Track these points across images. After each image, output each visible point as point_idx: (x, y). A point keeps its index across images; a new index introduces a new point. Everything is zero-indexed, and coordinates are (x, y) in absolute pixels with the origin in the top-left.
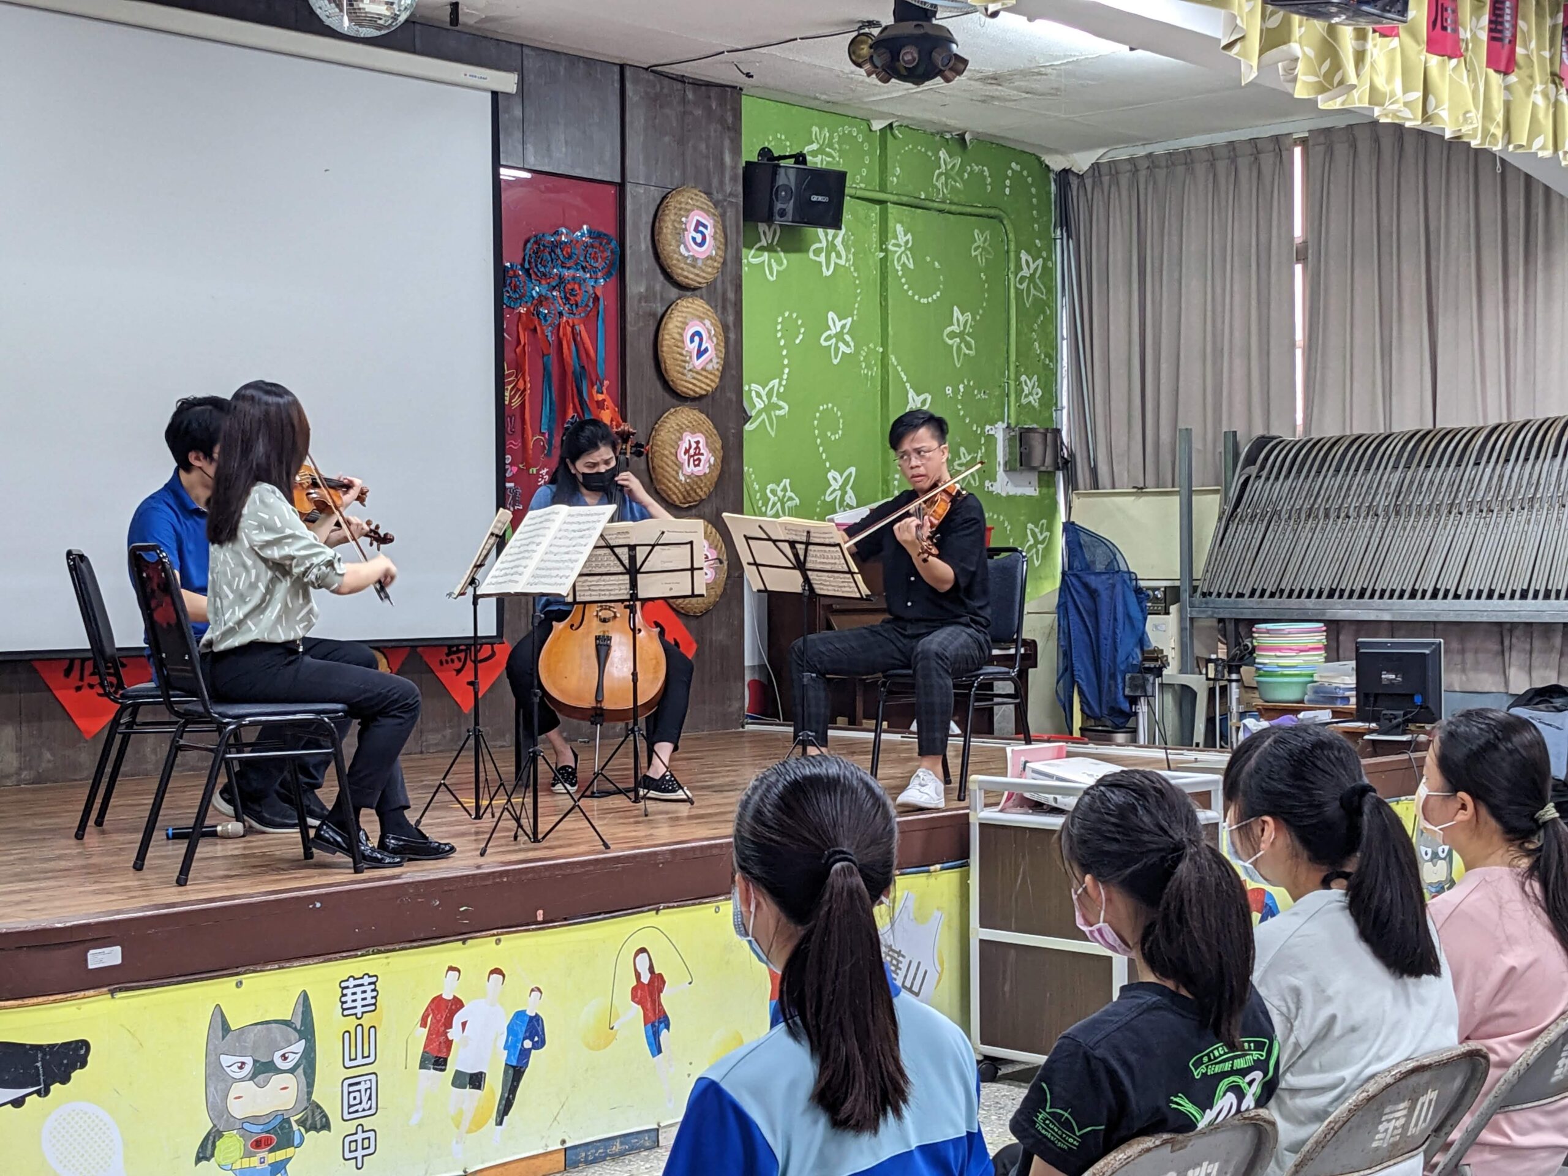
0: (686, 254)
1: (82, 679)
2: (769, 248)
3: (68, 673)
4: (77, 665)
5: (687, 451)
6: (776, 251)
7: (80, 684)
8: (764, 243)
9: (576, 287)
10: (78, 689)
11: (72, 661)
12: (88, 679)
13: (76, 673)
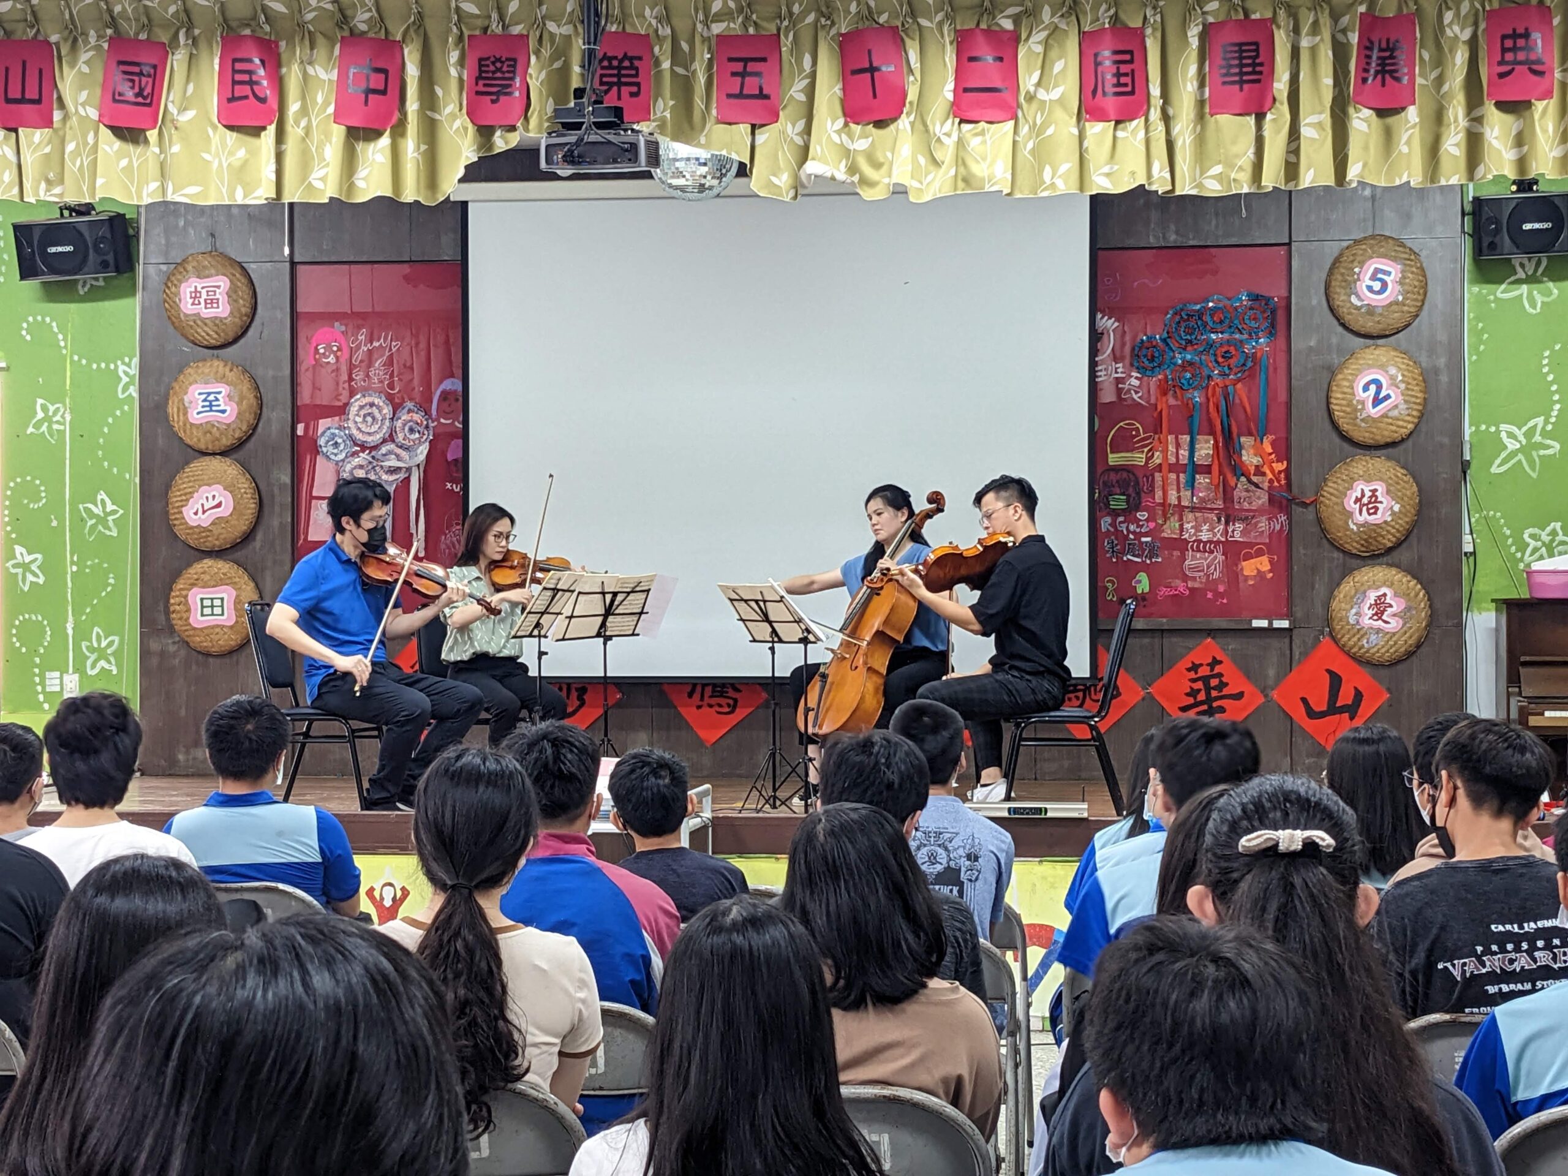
0: (1359, 304)
1: (702, 699)
2: (1531, 280)
3: (690, 695)
4: (699, 689)
5: (1357, 500)
6: (1541, 282)
7: (700, 703)
8: (1521, 274)
9: (1232, 349)
10: (699, 707)
11: (695, 685)
12: (707, 700)
13: (697, 696)
